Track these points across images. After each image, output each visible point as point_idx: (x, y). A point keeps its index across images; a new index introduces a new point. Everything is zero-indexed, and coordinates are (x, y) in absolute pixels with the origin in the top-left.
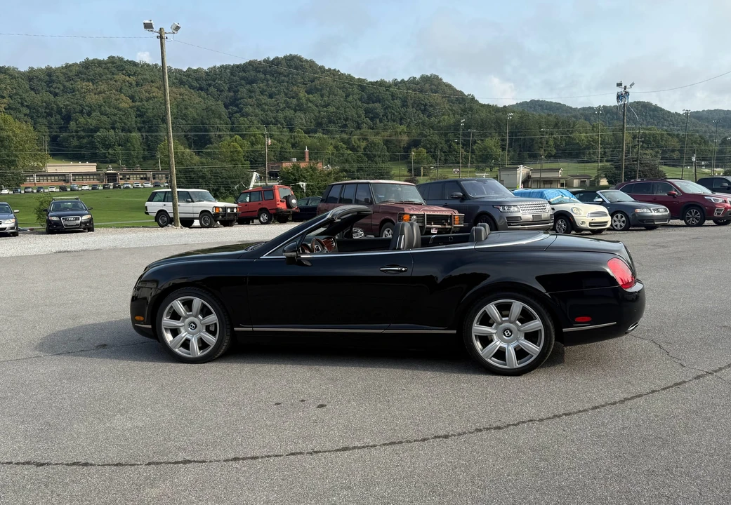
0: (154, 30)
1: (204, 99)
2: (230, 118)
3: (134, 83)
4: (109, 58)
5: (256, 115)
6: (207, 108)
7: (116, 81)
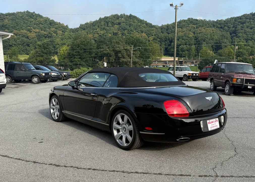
0: (174, 6)
1: (222, 32)
2: (232, 39)
3: (196, 27)
4: (188, 19)
5: (243, 37)
6: (222, 35)
7: (189, 27)
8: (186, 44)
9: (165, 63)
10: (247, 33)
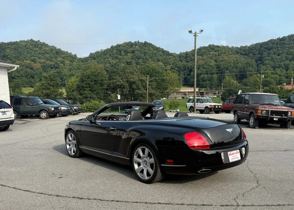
0: (193, 33)
1: (246, 59)
2: (257, 66)
3: (217, 54)
4: (209, 45)
5: (270, 64)
6: (247, 63)
7: (210, 55)
8: (207, 74)
9: (185, 94)
10: (274, 60)
